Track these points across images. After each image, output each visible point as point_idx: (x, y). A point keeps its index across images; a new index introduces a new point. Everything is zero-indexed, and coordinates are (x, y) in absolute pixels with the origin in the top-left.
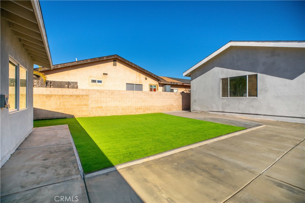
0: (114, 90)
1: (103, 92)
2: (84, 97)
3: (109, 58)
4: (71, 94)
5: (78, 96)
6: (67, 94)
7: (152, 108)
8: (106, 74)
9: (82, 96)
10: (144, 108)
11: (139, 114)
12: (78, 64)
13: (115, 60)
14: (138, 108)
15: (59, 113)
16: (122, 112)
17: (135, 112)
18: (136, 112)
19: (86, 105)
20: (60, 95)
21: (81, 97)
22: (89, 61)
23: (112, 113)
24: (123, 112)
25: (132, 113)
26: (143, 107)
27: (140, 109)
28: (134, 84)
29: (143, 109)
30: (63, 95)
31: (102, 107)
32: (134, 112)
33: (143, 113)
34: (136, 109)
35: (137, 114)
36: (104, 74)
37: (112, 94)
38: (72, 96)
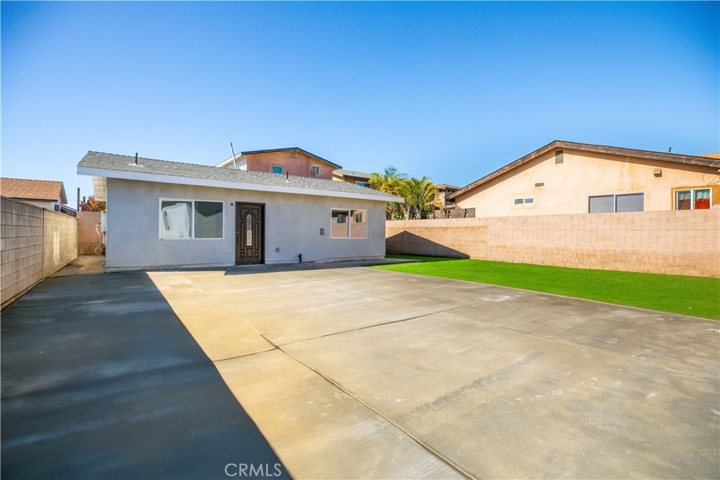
0: (528, 216)
1: (508, 220)
2: (481, 229)
3: (542, 153)
4: (466, 225)
5: (473, 228)
6: (462, 225)
7: (634, 257)
8: (542, 184)
9: (479, 228)
10: (602, 257)
11: (587, 267)
12: (492, 177)
13: (558, 151)
14: (582, 255)
15: (454, 250)
16: (542, 258)
17: (575, 263)
18: (579, 263)
19: (483, 242)
20: (455, 228)
21: (477, 229)
22: (507, 169)
23: (523, 258)
24: (545, 259)
25: (567, 264)
26: (601, 251)
27: (589, 256)
28: (613, 196)
29: (599, 257)
30: (458, 228)
31: (505, 247)
32: (572, 262)
33: (599, 268)
34: (580, 256)
35: (581, 267)
36: (537, 185)
37: (523, 223)
38: (466, 228)
